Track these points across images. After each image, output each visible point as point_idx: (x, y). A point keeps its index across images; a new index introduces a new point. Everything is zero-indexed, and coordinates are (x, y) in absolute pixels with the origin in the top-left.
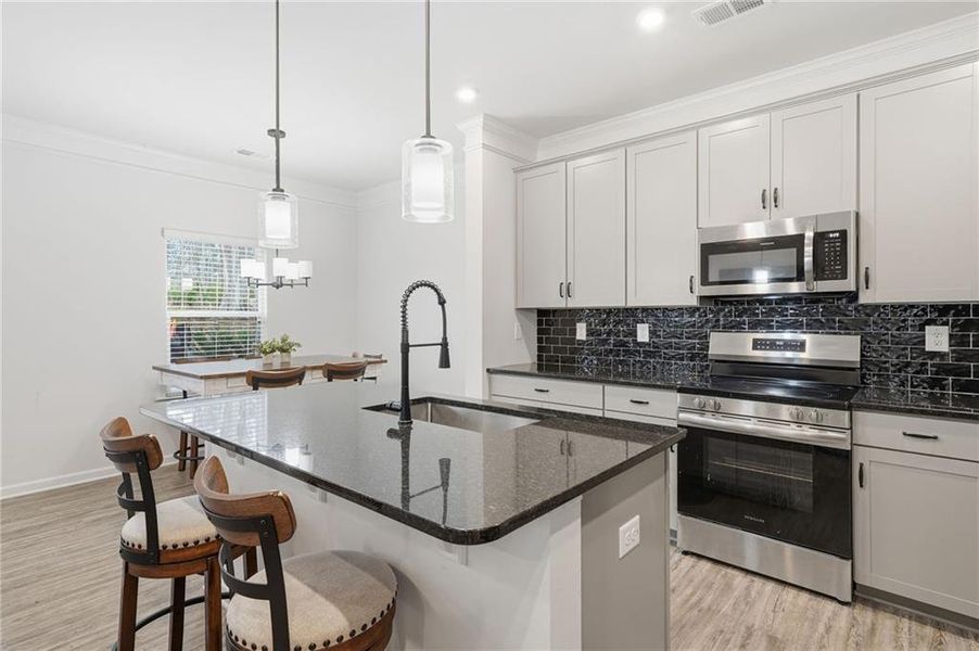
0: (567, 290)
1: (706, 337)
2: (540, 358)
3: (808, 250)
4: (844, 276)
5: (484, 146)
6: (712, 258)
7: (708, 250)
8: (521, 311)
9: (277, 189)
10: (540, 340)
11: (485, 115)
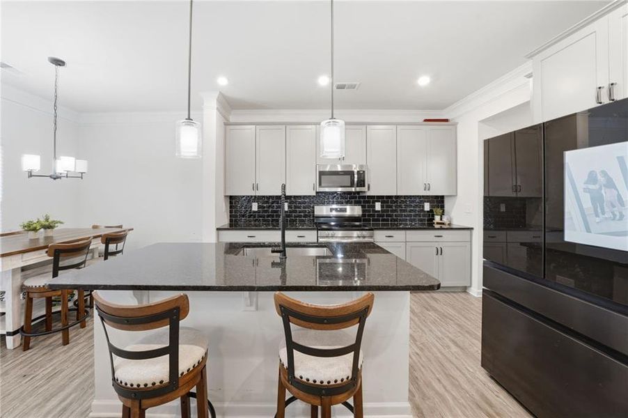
0: (255, 187)
1: (313, 208)
2: (231, 221)
3: (356, 176)
4: (364, 186)
5: (217, 109)
6: (323, 177)
7: (322, 174)
8: (226, 196)
9: (189, 119)
10: (231, 212)
11: (220, 92)
